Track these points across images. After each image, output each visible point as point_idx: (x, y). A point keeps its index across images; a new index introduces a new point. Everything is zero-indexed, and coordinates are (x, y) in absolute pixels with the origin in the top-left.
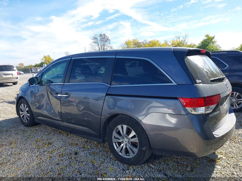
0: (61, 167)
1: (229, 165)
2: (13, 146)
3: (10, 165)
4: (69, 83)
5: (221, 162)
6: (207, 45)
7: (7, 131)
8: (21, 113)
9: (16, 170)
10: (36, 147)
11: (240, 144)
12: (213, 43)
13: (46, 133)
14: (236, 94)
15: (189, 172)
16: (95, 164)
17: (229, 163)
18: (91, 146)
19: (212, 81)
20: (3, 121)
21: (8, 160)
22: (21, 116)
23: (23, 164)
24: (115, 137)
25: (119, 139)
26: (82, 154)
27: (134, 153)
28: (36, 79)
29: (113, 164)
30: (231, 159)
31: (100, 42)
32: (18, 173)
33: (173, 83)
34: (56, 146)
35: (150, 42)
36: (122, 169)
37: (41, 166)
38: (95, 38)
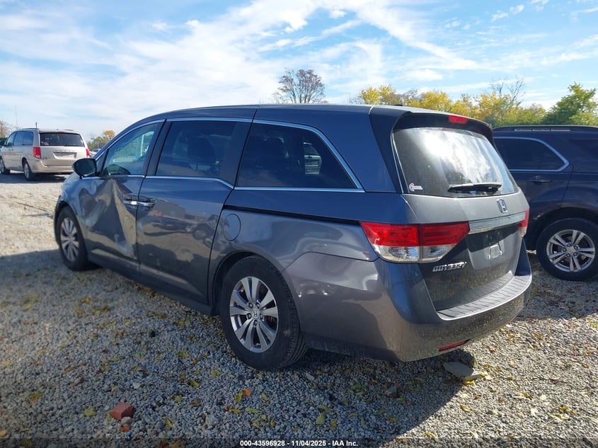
0: (109, 358)
1: (491, 395)
2: (28, 306)
3: (8, 342)
4: (155, 175)
5: (476, 386)
6: (574, 113)
7: (27, 275)
8: (63, 238)
9: (17, 354)
10: (76, 314)
11: (545, 353)
12: (589, 107)
13: (109, 288)
14: (578, 236)
15: (389, 397)
16: (184, 361)
17: (494, 389)
18: (193, 323)
19: (452, 190)
20: (27, 254)
21: (8, 334)
22: (64, 245)
23: (35, 344)
24: (235, 303)
25: (243, 309)
26: (166, 336)
27: (268, 341)
28: (91, 163)
29: (223, 364)
30: (504, 382)
31: (298, 90)
32: (18, 361)
33: (355, 187)
34: (117, 316)
35: (424, 96)
36: (237, 376)
37: (70, 352)
38: (287, 80)
